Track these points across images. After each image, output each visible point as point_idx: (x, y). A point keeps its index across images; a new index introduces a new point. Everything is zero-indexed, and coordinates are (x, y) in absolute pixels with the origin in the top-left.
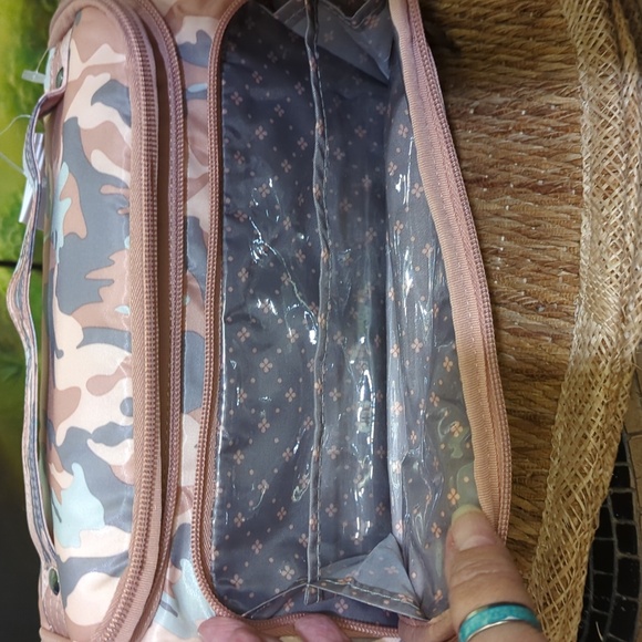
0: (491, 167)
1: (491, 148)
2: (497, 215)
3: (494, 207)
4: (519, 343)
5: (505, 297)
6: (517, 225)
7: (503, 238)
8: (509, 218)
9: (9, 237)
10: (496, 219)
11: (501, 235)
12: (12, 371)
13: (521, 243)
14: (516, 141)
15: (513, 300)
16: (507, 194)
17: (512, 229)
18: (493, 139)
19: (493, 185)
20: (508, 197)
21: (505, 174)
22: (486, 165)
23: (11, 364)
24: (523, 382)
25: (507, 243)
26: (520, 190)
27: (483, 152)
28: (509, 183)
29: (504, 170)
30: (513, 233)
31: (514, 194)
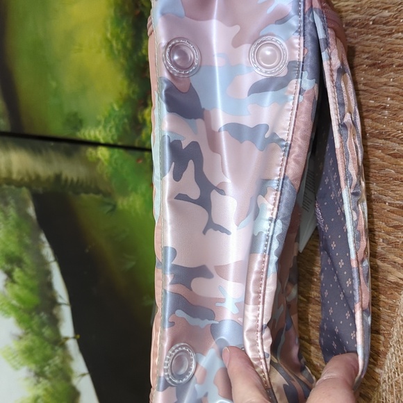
0: (382, 56)
1: (381, 44)
2: (385, 85)
3: (383, 80)
4: (397, 162)
5: (389, 135)
6: (397, 90)
7: (389, 99)
8: (392, 86)
9: (108, 129)
10: (385, 87)
11: (388, 97)
12: (109, 208)
13: (399, 101)
14: (397, 38)
15: (394, 136)
16: (391, 71)
17: (394, 93)
18: (383, 38)
19: (383, 67)
20: (392, 73)
21: (390, 59)
22: (379, 55)
23: (109, 204)
24: (398, 185)
25: (391, 102)
26: (399, 68)
27: (378, 47)
28: (392, 64)
29: (390, 57)
30: (395, 95)
31: (395, 71)
